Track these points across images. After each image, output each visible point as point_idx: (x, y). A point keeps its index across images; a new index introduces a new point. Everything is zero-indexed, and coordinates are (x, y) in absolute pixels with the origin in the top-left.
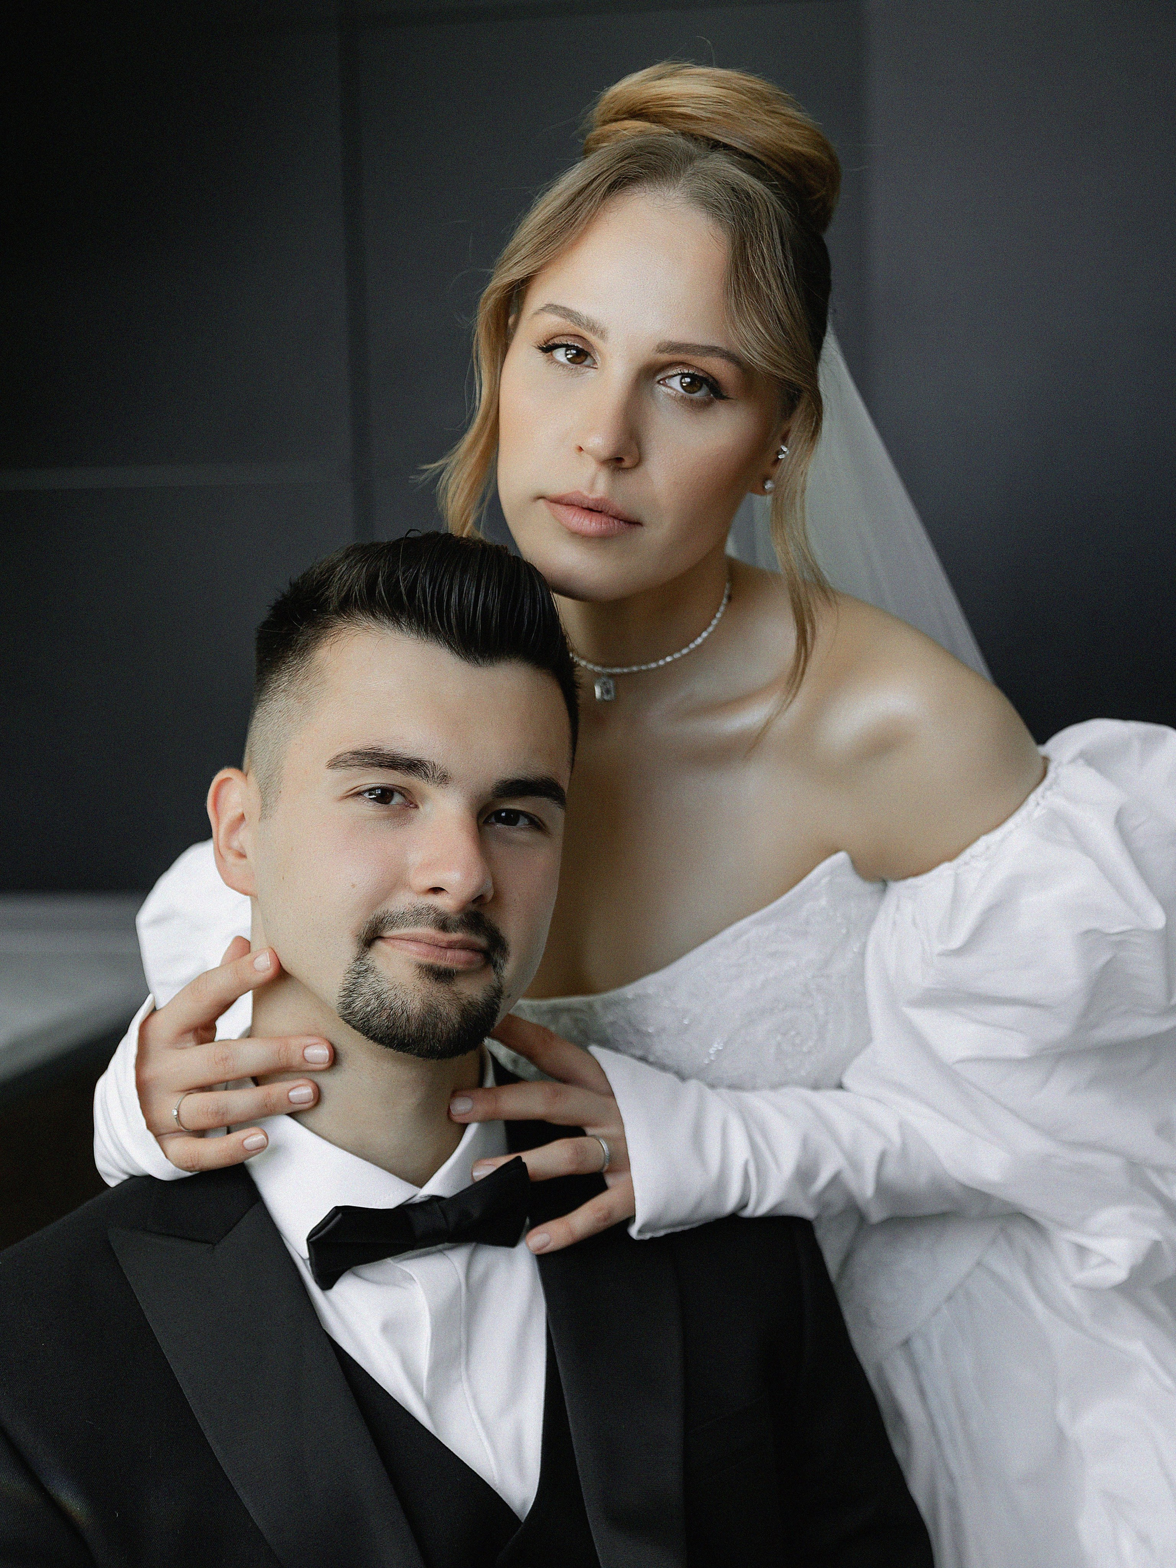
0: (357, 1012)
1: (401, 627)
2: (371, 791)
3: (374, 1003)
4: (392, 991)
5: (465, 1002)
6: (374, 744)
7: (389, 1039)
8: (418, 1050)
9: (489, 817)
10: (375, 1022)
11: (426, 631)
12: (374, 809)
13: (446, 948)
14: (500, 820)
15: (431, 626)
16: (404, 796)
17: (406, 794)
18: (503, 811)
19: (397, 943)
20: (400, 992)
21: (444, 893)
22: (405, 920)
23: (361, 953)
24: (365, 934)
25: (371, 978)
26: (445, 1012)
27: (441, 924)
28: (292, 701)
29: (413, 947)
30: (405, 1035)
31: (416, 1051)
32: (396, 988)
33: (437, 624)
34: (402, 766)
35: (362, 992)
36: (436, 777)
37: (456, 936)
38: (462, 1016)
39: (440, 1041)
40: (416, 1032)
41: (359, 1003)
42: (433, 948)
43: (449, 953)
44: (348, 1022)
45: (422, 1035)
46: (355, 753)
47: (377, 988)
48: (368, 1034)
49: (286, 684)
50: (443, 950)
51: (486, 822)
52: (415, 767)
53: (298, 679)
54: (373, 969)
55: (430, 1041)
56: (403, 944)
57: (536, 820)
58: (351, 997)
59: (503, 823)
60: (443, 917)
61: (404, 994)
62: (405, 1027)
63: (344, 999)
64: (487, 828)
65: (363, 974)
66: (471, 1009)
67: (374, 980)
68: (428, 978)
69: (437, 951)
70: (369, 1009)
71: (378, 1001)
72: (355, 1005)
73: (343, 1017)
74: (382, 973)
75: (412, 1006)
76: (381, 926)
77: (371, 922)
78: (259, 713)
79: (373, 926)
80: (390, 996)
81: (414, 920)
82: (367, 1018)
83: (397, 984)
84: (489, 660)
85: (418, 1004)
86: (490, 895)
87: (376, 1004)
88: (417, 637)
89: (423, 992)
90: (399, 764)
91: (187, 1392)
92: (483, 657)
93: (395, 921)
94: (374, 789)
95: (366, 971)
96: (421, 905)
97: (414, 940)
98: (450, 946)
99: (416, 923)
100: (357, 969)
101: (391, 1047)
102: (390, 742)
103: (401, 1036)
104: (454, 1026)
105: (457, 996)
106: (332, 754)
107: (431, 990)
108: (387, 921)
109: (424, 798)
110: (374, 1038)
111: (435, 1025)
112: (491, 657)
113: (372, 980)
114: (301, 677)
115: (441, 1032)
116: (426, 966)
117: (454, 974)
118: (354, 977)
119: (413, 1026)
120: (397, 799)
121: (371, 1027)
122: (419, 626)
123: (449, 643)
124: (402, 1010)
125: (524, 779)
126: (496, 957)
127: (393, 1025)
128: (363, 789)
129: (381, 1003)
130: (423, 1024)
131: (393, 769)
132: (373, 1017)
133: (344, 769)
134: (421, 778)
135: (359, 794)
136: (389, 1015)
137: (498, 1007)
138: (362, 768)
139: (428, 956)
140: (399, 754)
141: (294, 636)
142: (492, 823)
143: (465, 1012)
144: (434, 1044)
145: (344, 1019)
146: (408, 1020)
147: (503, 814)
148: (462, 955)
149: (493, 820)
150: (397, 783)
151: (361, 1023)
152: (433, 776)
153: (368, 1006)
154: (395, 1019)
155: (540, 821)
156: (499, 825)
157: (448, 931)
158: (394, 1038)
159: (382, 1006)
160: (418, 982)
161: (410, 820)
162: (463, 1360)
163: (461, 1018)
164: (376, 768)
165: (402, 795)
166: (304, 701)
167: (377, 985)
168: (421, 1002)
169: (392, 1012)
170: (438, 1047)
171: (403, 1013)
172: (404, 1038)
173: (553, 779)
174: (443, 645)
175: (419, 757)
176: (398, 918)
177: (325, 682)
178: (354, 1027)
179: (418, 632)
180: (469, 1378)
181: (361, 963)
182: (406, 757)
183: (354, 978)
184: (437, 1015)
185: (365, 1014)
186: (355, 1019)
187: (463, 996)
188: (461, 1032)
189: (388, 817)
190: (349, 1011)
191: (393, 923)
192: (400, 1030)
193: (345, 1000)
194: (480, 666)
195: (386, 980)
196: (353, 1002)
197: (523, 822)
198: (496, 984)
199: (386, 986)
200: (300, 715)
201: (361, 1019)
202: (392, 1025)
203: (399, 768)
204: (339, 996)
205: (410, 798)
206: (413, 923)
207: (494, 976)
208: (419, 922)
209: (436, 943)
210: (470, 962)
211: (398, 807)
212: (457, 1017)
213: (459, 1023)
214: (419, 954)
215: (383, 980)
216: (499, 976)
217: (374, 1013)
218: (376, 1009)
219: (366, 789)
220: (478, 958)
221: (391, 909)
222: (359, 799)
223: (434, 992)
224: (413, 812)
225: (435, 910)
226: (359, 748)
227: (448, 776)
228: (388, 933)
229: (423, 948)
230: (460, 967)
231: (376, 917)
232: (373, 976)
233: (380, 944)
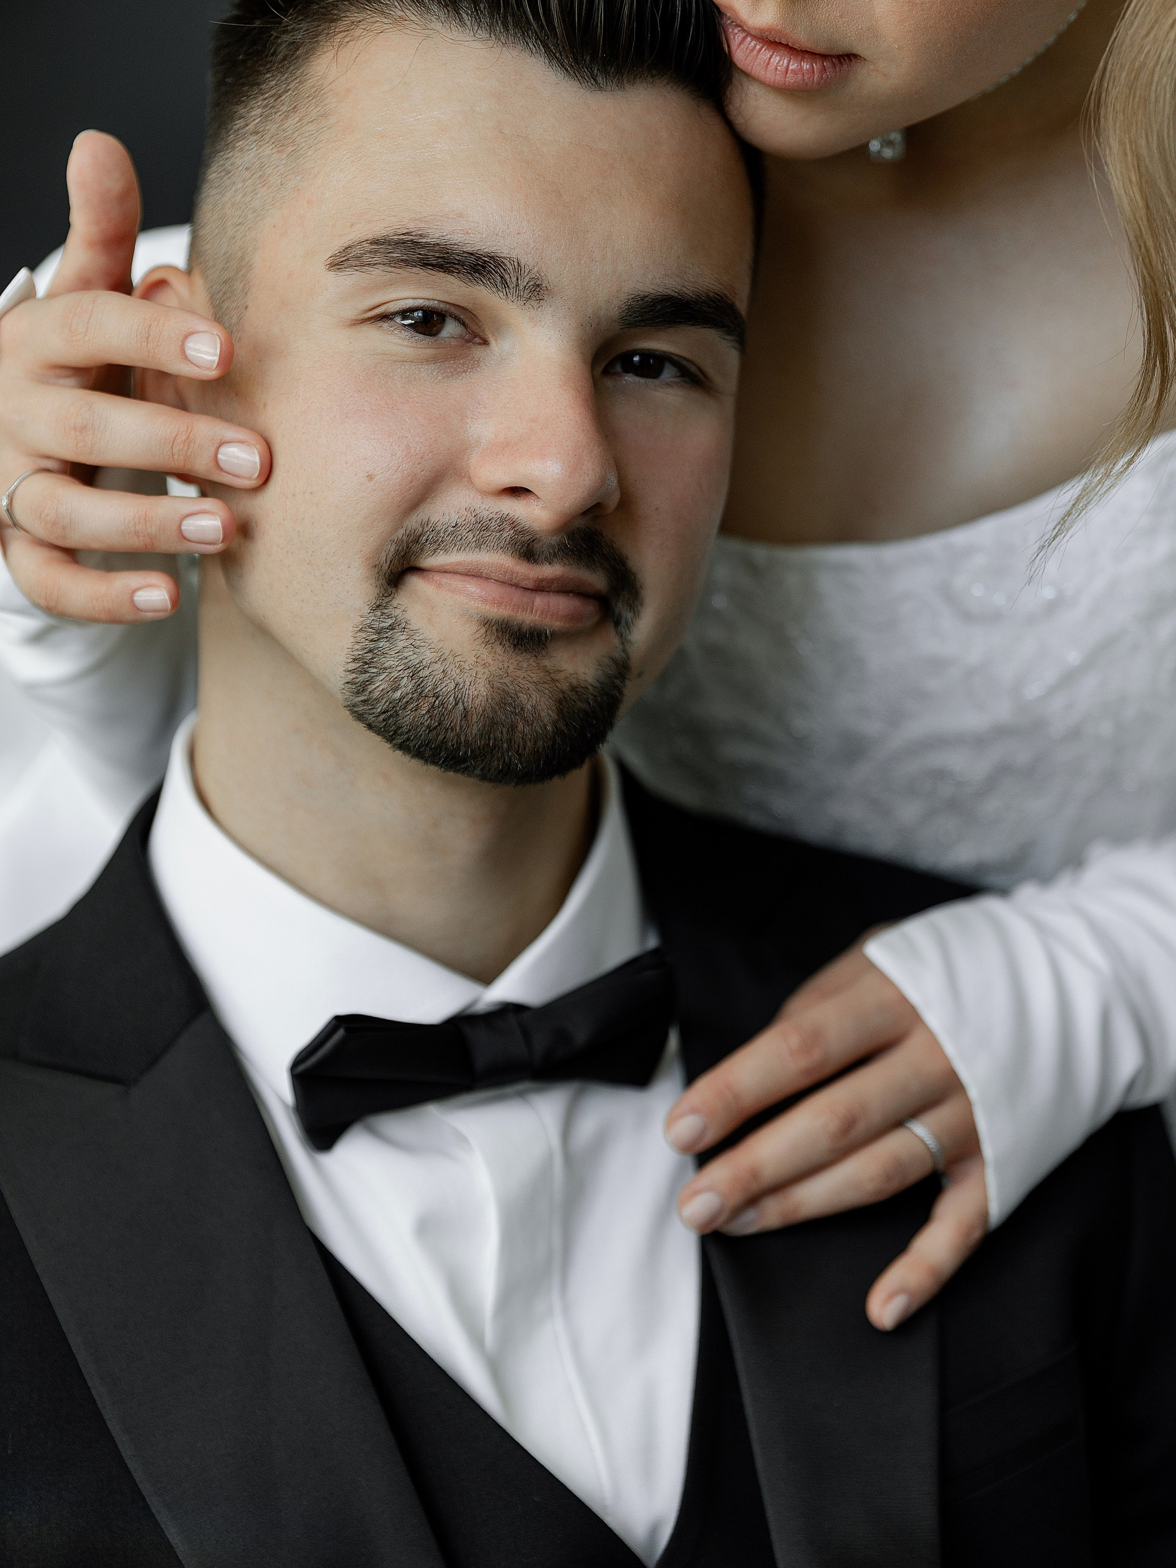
0: (377, 700)
1: (461, 19)
2: (405, 313)
3: (407, 685)
4: (437, 666)
5: (565, 686)
6: (412, 226)
7: (431, 749)
8: (482, 770)
9: (611, 364)
10: (407, 718)
11: (505, 25)
12: (410, 344)
13: (532, 590)
14: (630, 368)
15: (513, 15)
16: (464, 324)
17: (467, 321)
18: (635, 353)
19: (445, 579)
20: (452, 666)
21: (531, 500)
22: (460, 537)
23: (383, 596)
24: (388, 563)
25: (401, 640)
26: (530, 703)
27: (524, 548)
28: (267, 150)
29: (473, 587)
30: (460, 743)
31: (478, 772)
32: (445, 659)
33: (525, 13)
34: (462, 266)
35: (385, 665)
36: (521, 287)
37: (550, 571)
38: (560, 712)
39: (520, 755)
40: (478, 737)
41: (380, 684)
42: (509, 589)
43: (539, 601)
44: (360, 717)
45: (489, 744)
46: (375, 242)
47: (412, 658)
48: (394, 739)
49: (259, 119)
50: (528, 593)
51: (606, 372)
52: (484, 268)
53: (279, 111)
54: (403, 625)
55: (503, 753)
56: (456, 582)
57: (693, 369)
58: (366, 672)
59: (638, 374)
60: (528, 538)
61: (458, 671)
62: (461, 728)
63: (354, 675)
64: (609, 383)
65: (387, 633)
66: (575, 697)
67: (406, 644)
68: (501, 644)
69: (517, 596)
70: (398, 695)
71: (414, 681)
72: (375, 686)
73: (352, 708)
74: (421, 632)
75: (472, 692)
76: (416, 548)
77: (399, 542)
78: (213, 174)
79: (403, 549)
80: (434, 673)
81: (474, 539)
82: (393, 711)
83: (447, 652)
84: (616, 79)
85: (482, 689)
86: (613, 501)
87: (410, 687)
88: (488, 35)
89: (492, 669)
90: (457, 262)
91: (76, 1341)
92: (606, 73)
93: (441, 539)
94: (412, 310)
95: (392, 627)
96: (488, 513)
97: (474, 574)
98: (540, 587)
99: (479, 545)
100: (376, 625)
101: (435, 763)
102: (439, 223)
103: (453, 745)
104: (546, 728)
105: (550, 676)
106: (337, 245)
107: (506, 665)
108: (427, 540)
109: (499, 326)
110: (403, 747)
111: (513, 727)
112: (619, 72)
113: (401, 644)
114: (284, 108)
115: (523, 739)
116: (497, 622)
117: (546, 637)
118: (371, 638)
119: (475, 727)
120: (451, 329)
121: (399, 728)
122: (492, 16)
123: (546, 46)
124: (455, 699)
125: (676, 295)
126: (620, 607)
127: (439, 724)
128: (392, 310)
129: (419, 685)
130: (492, 724)
131: (445, 272)
132: (404, 709)
133: (357, 270)
134: (494, 290)
135: (385, 317)
136: (432, 707)
137: (621, 693)
138: (390, 269)
139: (500, 604)
140: (455, 244)
141: (272, 32)
142: (617, 374)
143: (563, 705)
144: (510, 759)
145: (353, 712)
146: (465, 717)
147: (636, 359)
148: (562, 604)
149: (618, 368)
150: (452, 299)
151: (384, 720)
152: (517, 285)
153: (395, 690)
154: (443, 714)
155: (700, 370)
156: (630, 378)
157: (536, 561)
158: (439, 748)
159: (419, 692)
160: (485, 654)
161: (476, 364)
162: (556, 1280)
163: (558, 715)
164: (415, 270)
165: (460, 322)
166: (291, 149)
167: (411, 653)
168: (487, 686)
169: (437, 702)
170: (517, 764)
171: (457, 704)
172: (459, 749)
173: (727, 297)
174: (534, 51)
175: (493, 249)
176: (447, 533)
177: (325, 115)
178: (370, 727)
179: (491, 28)
180: (567, 1311)
181: (383, 614)
182: (469, 249)
183: (372, 641)
184: (515, 708)
185: (390, 703)
186: (372, 711)
187: (561, 676)
188: (558, 740)
189: (434, 360)
190: (363, 698)
191: (439, 544)
192: (451, 735)
193: (356, 678)
194: (600, 89)
195: (427, 645)
196: (370, 681)
197: (669, 373)
198: (618, 654)
199: (428, 656)
200: (282, 174)
201: (384, 712)
202: (437, 724)
203: (457, 269)
204: (345, 671)
205: (474, 327)
206: (474, 543)
207: (616, 641)
208: (483, 543)
209: (514, 581)
210: (574, 617)
211: (454, 342)
212: (550, 712)
213: (554, 723)
214: (485, 600)
215: (422, 644)
216: (624, 641)
217: (407, 702)
218: (410, 696)
219: (397, 309)
220: (589, 609)
221: (434, 519)
222: (386, 325)
223: (511, 668)
224: (478, 352)
225: (514, 524)
226: (384, 232)
227: (544, 285)
228: (430, 561)
229: (494, 591)
230: (557, 625)
231: (408, 532)
232: (403, 637)
233: (415, 582)
